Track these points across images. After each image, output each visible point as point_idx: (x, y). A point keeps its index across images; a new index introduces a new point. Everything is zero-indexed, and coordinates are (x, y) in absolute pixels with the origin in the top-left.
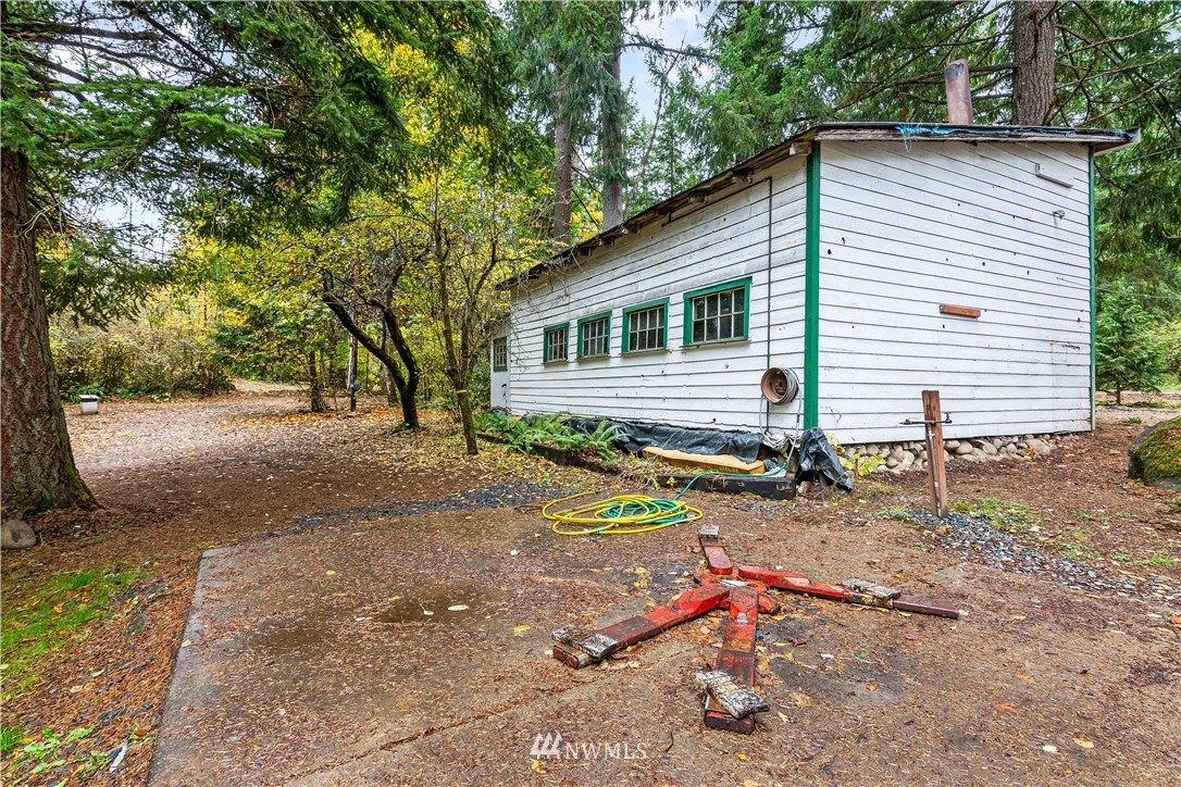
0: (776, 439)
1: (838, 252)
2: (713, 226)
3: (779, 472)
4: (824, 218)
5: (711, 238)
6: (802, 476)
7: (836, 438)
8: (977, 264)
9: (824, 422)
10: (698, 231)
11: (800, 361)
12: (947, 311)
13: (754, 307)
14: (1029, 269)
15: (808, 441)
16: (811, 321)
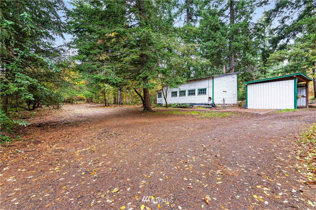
0: (210, 103)
1: (215, 86)
2: (202, 82)
3: (210, 106)
4: (214, 83)
5: (201, 84)
6: (213, 106)
7: (215, 103)
8: (226, 87)
9: (214, 102)
10: (200, 83)
11: (212, 96)
12: (224, 91)
13: (207, 91)
14: (231, 87)
15: (213, 103)
16: (213, 93)
